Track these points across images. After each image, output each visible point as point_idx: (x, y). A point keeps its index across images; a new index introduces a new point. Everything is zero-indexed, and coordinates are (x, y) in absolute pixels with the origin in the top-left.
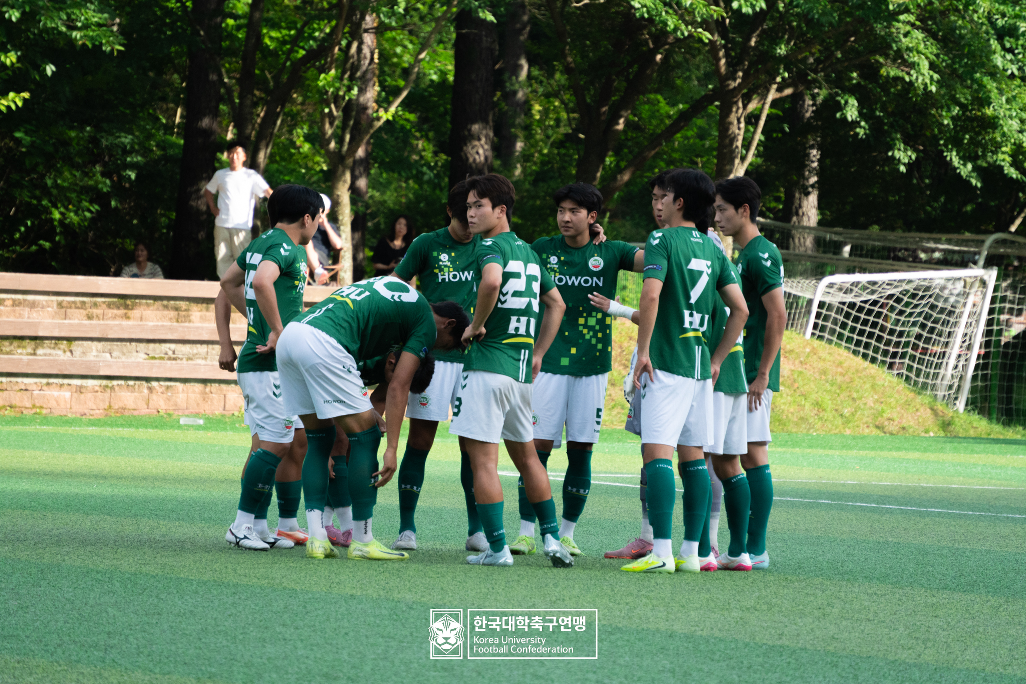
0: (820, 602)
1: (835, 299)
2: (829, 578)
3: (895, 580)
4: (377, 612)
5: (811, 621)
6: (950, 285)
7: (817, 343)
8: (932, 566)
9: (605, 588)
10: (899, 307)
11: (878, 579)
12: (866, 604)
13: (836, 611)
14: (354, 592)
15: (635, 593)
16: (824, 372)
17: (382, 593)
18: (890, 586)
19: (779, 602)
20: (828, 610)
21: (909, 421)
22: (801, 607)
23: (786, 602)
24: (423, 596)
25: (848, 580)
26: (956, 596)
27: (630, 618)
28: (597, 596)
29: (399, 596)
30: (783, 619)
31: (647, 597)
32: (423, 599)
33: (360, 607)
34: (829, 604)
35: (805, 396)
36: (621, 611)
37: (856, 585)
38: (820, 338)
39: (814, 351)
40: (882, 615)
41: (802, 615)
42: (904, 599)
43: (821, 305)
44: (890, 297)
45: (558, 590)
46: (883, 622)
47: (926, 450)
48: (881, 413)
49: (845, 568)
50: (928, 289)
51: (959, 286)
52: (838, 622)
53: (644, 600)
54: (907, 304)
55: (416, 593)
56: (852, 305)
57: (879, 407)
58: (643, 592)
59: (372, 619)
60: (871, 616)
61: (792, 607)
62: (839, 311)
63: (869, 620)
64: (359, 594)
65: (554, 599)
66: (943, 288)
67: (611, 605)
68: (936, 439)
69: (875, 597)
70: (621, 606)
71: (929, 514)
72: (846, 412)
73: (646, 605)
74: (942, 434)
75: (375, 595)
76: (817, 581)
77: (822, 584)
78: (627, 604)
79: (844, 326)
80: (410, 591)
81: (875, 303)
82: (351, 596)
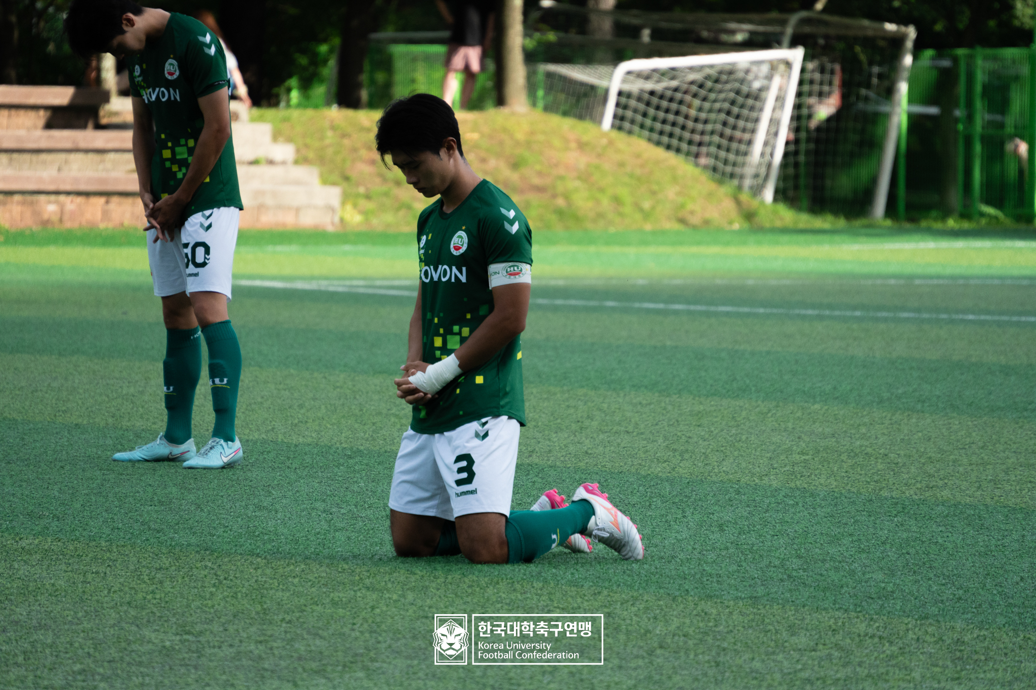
0: (579, 415)
1: (636, 86)
2: (595, 388)
3: (664, 387)
4: (101, 442)
5: (566, 436)
6: (754, 69)
7: (615, 134)
8: (706, 371)
9: (353, 407)
10: (703, 92)
11: (646, 387)
12: (628, 414)
13: (595, 424)
14: (80, 420)
15: (384, 411)
16: (621, 165)
17: (110, 420)
18: (657, 394)
19: (537, 416)
20: (587, 423)
21: (713, 214)
22: (559, 421)
23: (543, 416)
24: (154, 423)
25: (614, 389)
26: (725, 402)
27: (374, 440)
28: (344, 417)
29: (128, 424)
30: (538, 435)
31: (396, 416)
32: (154, 426)
33: (83, 437)
34: (588, 417)
35: (602, 190)
36: (365, 433)
37: (622, 395)
38: (620, 128)
39: (611, 143)
40: (642, 426)
41: (559, 430)
42: (670, 408)
43: (620, 94)
44: (692, 83)
45: (302, 411)
46: (642, 433)
47: (727, 244)
48: (682, 206)
49: (613, 377)
50: (731, 73)
51: (765, 69)
52: (595, 435)
53: (393, 419)
54: (710, 90)
55: (148, 420)
56: (652, 93)
57: (680, 200)
58: (393, 411)
59: (95, 450)
60: (630, 429)
61: (549, 422)
62: (639, 99)
63: (628, 432)
64: (85, 422)
65: (296, 421)
66: (747, 71)
67: (356, 426)
68: (739, 232)
69: (639, 407)
70: (366, 427)
71: (716, 314)
72: (646, 205)
73: (394, 424)
74: (746, 225)
75: (102, 424)
76: (581, 392)
77: (585, 395)
78: (374, 424)
79: (645, 115)
80: (142, 418)
81: (676, 90)
82: (76, 425)
